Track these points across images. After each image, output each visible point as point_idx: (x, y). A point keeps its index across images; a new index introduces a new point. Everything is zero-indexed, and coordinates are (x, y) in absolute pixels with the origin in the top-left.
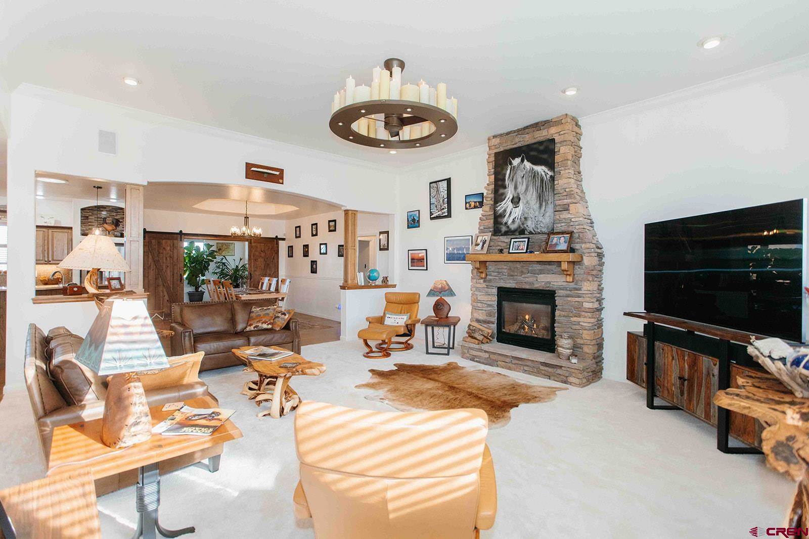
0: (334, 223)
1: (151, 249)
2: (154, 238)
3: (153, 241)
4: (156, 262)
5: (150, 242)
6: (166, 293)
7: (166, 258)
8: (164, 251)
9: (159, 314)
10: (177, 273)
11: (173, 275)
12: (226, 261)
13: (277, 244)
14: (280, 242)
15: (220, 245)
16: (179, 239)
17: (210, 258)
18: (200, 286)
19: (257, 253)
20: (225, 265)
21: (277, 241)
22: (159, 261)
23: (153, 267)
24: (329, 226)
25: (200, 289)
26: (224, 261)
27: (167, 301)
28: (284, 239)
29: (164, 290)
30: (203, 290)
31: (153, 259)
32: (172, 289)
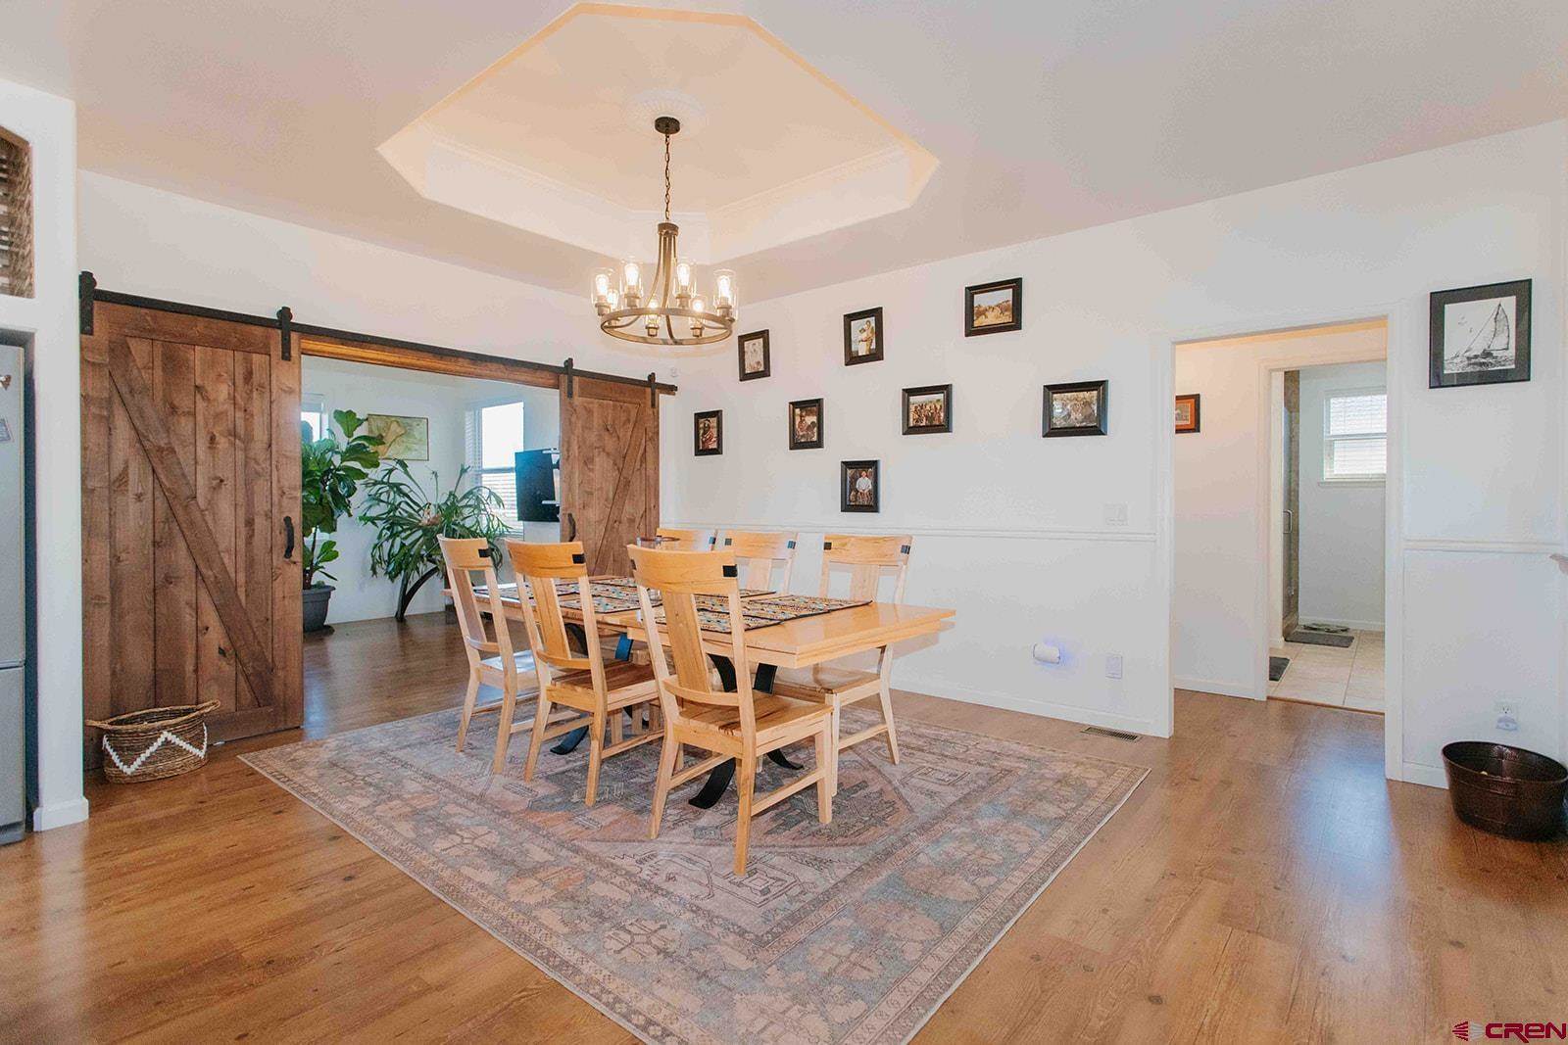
0: (1007, 295)
1: (124, 390)
2: (146, 333)
3: (139, 349)
4: (156, 457)
5: (119, 351)
6: (211, 618)
7: (212, 439)
8: (201, 405)
9: (178, 734)
10: (269, 516)
11: (250, 523)
12: (407, 480)
13: (653, 405)
14: (663, 399)
15: (381, 424)
16: (276, 350)
17: (356, 465)
18: (316, 568)
19: (592, 437)
20: (400, 492)
21: (653, 394)
22: (173, 451)
23: (138, 479)
24: (970, 312)
25: (317, 578)
26: (398, 476)
27: (222, 652)
28: (671, 389)
29: (204, 596)
30: (328, 582)
31: (140, 437)
32: (243, 597)
